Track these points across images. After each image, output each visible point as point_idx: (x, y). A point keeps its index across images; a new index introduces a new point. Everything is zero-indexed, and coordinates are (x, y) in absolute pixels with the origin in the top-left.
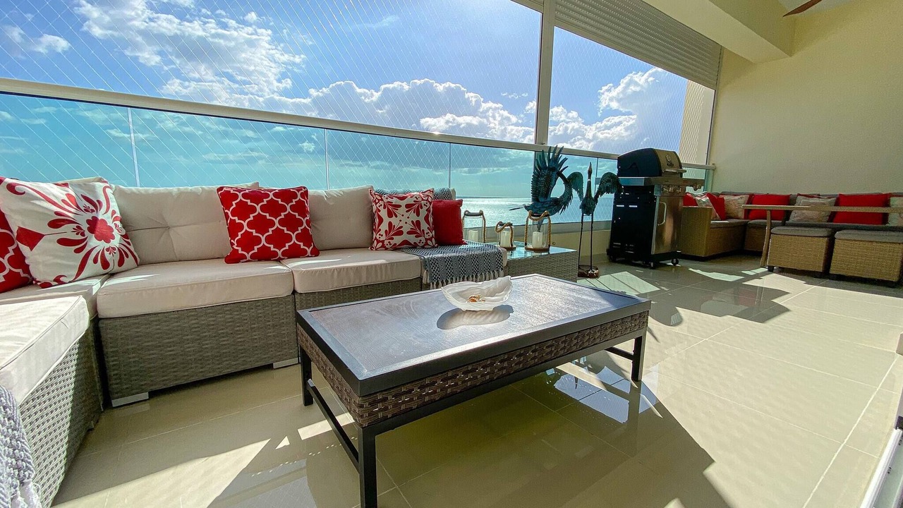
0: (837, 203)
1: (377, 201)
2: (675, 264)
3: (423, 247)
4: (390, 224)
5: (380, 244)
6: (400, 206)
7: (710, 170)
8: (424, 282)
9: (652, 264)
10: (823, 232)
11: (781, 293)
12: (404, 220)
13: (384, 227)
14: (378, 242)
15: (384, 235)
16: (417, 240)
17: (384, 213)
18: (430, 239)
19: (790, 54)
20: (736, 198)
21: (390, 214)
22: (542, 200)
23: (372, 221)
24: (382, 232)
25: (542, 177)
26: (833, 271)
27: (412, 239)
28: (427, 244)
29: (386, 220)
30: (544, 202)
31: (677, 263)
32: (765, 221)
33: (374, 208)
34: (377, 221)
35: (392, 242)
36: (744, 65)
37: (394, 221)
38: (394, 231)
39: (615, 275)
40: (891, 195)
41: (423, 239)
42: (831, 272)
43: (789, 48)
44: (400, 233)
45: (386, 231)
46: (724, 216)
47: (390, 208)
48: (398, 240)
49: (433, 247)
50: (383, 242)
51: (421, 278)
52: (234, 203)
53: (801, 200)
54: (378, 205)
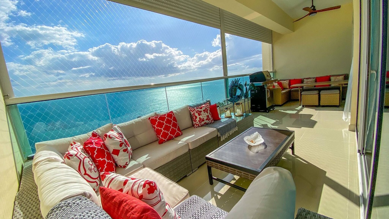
0: (316, 81)
1: (193, 111)
2: (273, 109)
3: (210, 124)
4: (200, 118)
5: (197, 126)
6: (201, 111)
7: (275, 72)
8: (219, 136)
9: (267, 111)
10: (317, 92)
11: (312, 116)
12: (204, 116)
13: (198, 119)
14: (197, 125)
15: (198, 122)
16: (208, 122)
17: (197, 114)
18: (212, 120)
19: (294, 31)
20: (285, 81)
21: (199, 115)
22: (234, 97)
23: (192, 118)
24: (197, 121)
25: (233, 89)
26: (321, 104)
27: (207, 121)
28: (211, 122)
29: (198, 117)
30: (234, 98)
31: (274, 109)
32: (298, 89)
33: (192, 113)
34: (194, 117)
35: (201, 124)
36: (280, 36)
37: (201, 117)
38: (201, 120)
39: (258, 117)
40: (330, 76)
41: (210, 121)
42: (321, 105)
43: (293, 30)
44: (203, 120)
45: (199, 121)
46: (284, 89)
47: (199, 112)
48: (203, 123)
49: (214, 123)
50: (198, 124)
51: (218, 135)
52: (156, 123)
53: (305, 80)
54: (194, 112)
